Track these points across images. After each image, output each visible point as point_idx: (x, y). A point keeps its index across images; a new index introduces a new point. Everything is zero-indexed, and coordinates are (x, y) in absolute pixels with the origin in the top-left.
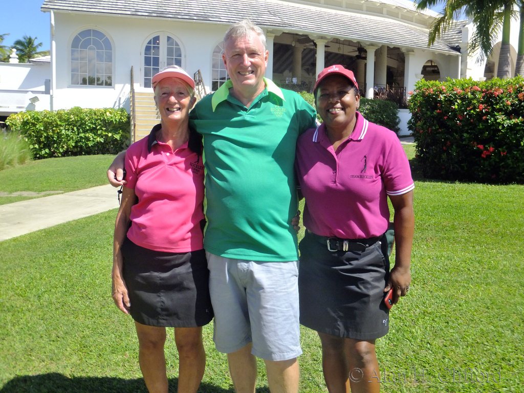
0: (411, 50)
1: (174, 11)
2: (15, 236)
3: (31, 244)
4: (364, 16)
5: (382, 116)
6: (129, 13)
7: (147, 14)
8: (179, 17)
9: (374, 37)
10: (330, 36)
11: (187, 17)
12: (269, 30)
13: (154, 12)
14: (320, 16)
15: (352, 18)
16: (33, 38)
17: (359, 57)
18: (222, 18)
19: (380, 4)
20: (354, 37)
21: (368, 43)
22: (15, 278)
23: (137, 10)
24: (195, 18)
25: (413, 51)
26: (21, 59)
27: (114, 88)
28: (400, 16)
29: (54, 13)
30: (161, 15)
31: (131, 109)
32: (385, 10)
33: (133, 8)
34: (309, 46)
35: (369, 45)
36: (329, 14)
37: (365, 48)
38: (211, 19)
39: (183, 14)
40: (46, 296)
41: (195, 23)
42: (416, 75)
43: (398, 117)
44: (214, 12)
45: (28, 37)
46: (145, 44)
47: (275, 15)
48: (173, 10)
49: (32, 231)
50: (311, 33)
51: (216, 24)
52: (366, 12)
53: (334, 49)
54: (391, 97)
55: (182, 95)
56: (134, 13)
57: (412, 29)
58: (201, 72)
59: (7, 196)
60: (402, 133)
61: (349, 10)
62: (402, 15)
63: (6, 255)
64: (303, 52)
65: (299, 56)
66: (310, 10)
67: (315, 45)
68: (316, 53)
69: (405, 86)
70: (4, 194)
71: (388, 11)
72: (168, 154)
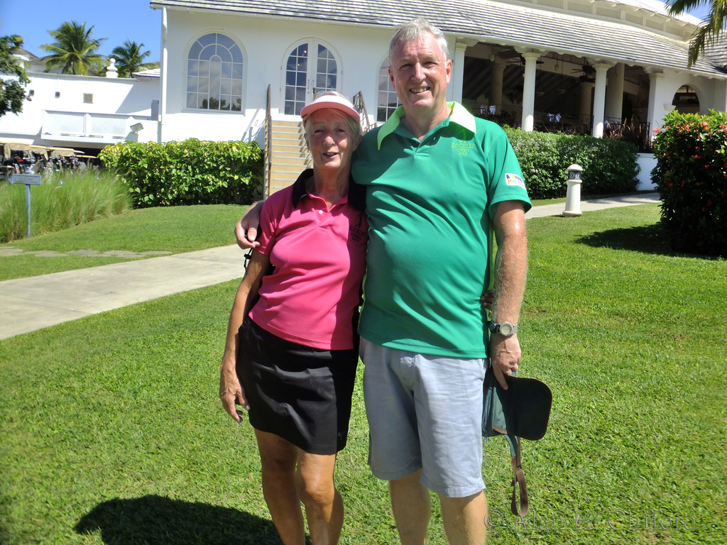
0: (658, 71)
1: (329, 10)
2: (105, 310)
3: (127, 321)
4: (592, 21)
5: (614, 162)
6: (267, 11)
7: (291, 14)
8: (335, 18)
9: (607, 51)
10: (544, 48)
11: (347, 19)
12: (459, 38)
13: (302, 11)
14: (530, 19)
15: (576, 24)
16: (138, 45)
17: (583, 79)
18: (394, 20)
19: (617, 4)
20: (579, 51)
21: (598, 60)
22: (105, 367)
23: (279, 8)
24: (358, 20)
25: (662, 72)
26: (121, 72)
27: (244, 114)
28: (644, 23)
29: (167, 10)
30: (311, 15)
31: (266, 143)
32: (623, 14)
33: (273, 4)
34: (515, 61)
35: (599, 62)
36: (544, 18)
37: (593, 66)
38: (379, 22)
39: (341, 14)
40: (145, 391)
41: (357, 26)
42: (665, 106)
43: (637, 164)
44: (383, 12)
45: (132, 43)
46: (288, 55)
47: (468, 18)
48: (327, 9)
49: (128, 305)
50: (518, 43)
51: (386, 29)
52: (596, 16)
53: (549, 67)
54: (628, 136)
55: (342, 133)
56: (274, 12)
57: (661, 41)
58: (363, 93)
59: (96, 255)
60: (641, 187)
61: (572, 12)
62: (647, 21)
63: (94, 334)
64: (505, 70)
65: (500, 76)
66: (517, 12)
67: (523, 61)
68: (523, 71)
69: (648, 121)
70: (93, 254)
71: (627, 15)
72: (321, 212)
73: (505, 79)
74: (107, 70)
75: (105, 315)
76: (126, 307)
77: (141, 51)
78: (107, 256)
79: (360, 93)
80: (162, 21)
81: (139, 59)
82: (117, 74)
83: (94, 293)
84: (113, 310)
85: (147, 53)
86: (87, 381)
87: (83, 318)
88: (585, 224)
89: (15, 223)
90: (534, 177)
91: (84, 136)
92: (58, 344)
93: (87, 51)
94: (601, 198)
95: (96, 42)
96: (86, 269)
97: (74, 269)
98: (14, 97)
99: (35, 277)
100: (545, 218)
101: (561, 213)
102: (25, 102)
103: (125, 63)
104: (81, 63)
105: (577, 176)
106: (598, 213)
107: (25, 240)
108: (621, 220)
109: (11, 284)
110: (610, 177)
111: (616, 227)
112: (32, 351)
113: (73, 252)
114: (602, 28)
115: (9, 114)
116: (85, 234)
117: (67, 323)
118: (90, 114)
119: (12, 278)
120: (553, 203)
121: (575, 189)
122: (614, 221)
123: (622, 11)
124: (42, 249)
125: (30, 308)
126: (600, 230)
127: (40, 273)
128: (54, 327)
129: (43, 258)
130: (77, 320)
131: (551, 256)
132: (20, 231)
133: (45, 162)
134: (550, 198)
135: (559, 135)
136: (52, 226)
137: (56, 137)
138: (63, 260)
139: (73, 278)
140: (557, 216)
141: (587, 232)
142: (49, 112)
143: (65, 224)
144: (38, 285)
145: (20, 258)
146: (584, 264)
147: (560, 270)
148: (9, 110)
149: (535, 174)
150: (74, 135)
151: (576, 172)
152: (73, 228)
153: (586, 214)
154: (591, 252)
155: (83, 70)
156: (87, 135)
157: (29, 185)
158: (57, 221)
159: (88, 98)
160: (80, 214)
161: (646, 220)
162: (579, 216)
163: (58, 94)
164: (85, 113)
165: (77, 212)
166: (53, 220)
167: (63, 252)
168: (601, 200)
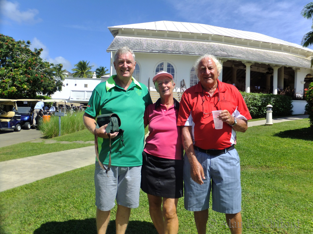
0: (298, 69)
4: (271, 51)
5: (283, 104)
6: (149, 51)
7: (157, 52)
8: (174, 53)
9: (277, 62)
10: (253, 61)
11: (178, 53)
12: (221, 58)
13: (161, 51)
14: (247, 51)
15: (264, 53)
17: (268, 73)
18: (196, 53)
19: (280, 45)
20: (267, 62)
21: (274, 65)
23: (153, 50)
24: (182, 53)
25: (299, 69)
26: (98, 77)
28: (291, 51)
29: (112, 52)
30: (165, 52)
32: (282, 48)
33: (150, 49)
34: (242, 68)
35: (275, 66)
36: (252, 50)
37: (272, 68)
38: (190, 53)
39: (176, 51)
41: (182, 55)
42: (301, 82)
43: (292, 105)
44: (192, 50)
45: (102, 67)
46: (156, 67)
47: (224, 51)
48: (170, 49)
50: (243, 60)
51: (193, 56)
52: (272, 49)
53: (255, 69)
54: (287, 94)
56: (151, 51)
57: (298, 58)
58: (185, 80)
59: (82, 143)
60: (294, 113)
61: (262, 48)
62: (292, 51)
63: (76, 178)
64: (237, 71)
65: (235, 73)
66: (242, 49)
67: (245, 67)
68: (245, 70)
69: (295, 88)
70: (82, 142)
71: (284, 49)
72: (165, 110)
73: (237, 74)
74: (93, 76)
75: (82, 169)
76: (91, 165)
77: (105, 70)
78: (87, 143)
79: (183, 80)
80: (111, 56)
81: (104, 72)
82: (96, 77)
83: (79, 159)
84: (85, 167)
85: (107, 70)
86: (68, 202)
87: (73, 170)
88: (276, 128)
89: (55, 131)
90: (252, 110)
91: (84, 99)
92: (60, 183)
93: (87, 70)
94: (278, 118)
95: (90, 67)
96: (78, 149)
97: (73, 149)
98: (59, 85)
99: (58, 152)
100: (258, 126)
101: (265, 124)
102: (63, 87)
103: (100, 74)
104: (85, 74)
105: (271, 109)
106: (279, 124)
107: (58, 137)
108: (289, 126)
109: (49, 155)
110: (281, 110)
111: (288, 129)
112: (49, 186)
113: (75, 141)
114: (275, 54)
115: (58, 92)
116: (80, 135)
117: (66, 172)
118: (86, 91)
119: (50, 152)
120: (260, 120)
121: (270, 115)
122: (287, 127)
123: (282, 47)
124: (64, 141)
125: (53, 165)
126: (282, 131)
127: (60, 150)
128: (61, 174)
129: (63, 144)
130: (70, 171)
131: (265, 142)
132: (56, 134)
133: (70, 108)
134: (258, 118)
135: (261, 94)
136: (69, 132)
137: (75, 100)
138: (70, 145)
139: (72, 153)
140: (263, 125)
141: (277, 131)
142: (72, 91)
143: (73, 131)
144: (59, 156)
145: (55, 144)
146: (281, 145)
147: (271, 148)
148: (57, 90)
149: (252, 109)
150: (81, 99)
151: (270, 107)
152: (76, 132)
153: (275, 124)
154: (282, 140)
155: (85, 77)
156: (85, 99)
157: (60, 116)
158: (70, 130)
159: (86, 86)
160: (79, 127)
161: (300, 126)
162: (272, 125)
163: (76, 85)
164: (85, 91)
165: (78, 126)
166: (69, 129)
167: (71, 142)
168: (278, 119)
